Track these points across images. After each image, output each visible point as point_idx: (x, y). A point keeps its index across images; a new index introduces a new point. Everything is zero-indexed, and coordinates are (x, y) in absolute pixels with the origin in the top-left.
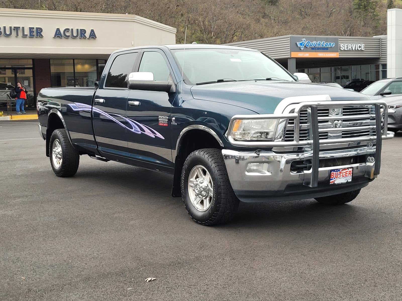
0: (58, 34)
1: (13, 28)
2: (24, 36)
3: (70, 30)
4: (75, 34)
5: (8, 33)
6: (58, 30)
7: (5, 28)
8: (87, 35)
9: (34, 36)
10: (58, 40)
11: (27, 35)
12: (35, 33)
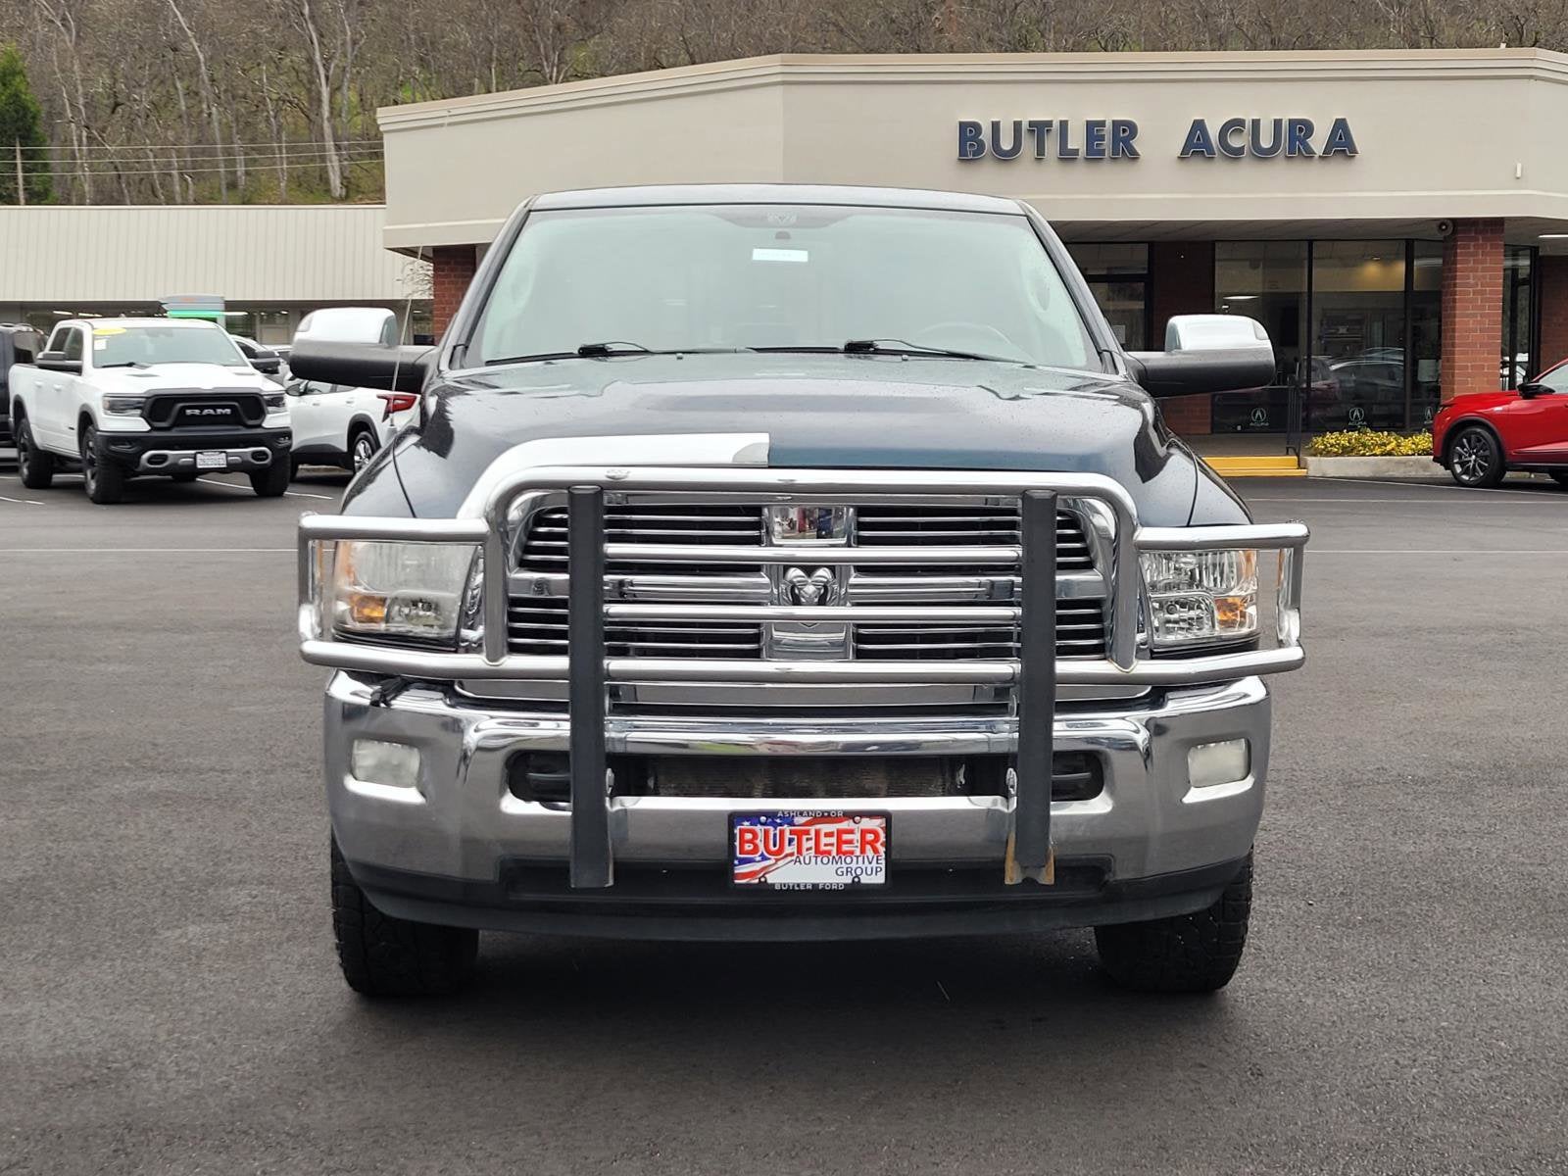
0: (1197, 145)
1: (1025, 126)
2: (1067, 156)
3: (1248, 124)
4: (1266, 142)
5: (1006, 144)
6: (1199, 126)
7: (996, 126)
8: (1318, 142)
9: (1103, 152)
10: (1197, 168)
11: (1078, 150)
12: (1107, 144)
